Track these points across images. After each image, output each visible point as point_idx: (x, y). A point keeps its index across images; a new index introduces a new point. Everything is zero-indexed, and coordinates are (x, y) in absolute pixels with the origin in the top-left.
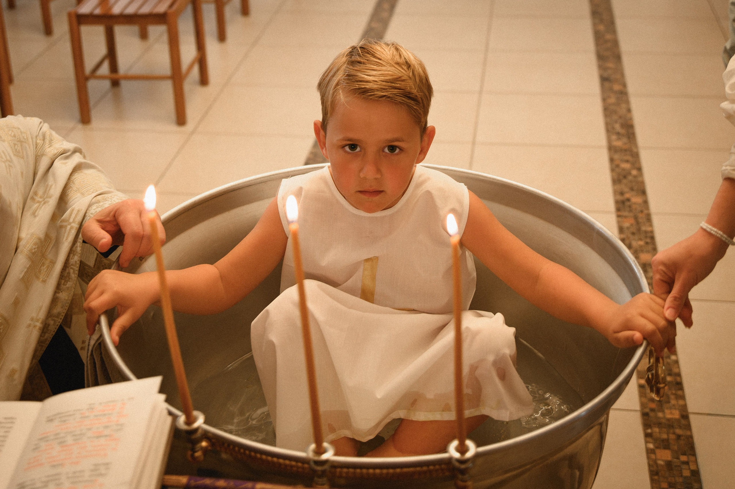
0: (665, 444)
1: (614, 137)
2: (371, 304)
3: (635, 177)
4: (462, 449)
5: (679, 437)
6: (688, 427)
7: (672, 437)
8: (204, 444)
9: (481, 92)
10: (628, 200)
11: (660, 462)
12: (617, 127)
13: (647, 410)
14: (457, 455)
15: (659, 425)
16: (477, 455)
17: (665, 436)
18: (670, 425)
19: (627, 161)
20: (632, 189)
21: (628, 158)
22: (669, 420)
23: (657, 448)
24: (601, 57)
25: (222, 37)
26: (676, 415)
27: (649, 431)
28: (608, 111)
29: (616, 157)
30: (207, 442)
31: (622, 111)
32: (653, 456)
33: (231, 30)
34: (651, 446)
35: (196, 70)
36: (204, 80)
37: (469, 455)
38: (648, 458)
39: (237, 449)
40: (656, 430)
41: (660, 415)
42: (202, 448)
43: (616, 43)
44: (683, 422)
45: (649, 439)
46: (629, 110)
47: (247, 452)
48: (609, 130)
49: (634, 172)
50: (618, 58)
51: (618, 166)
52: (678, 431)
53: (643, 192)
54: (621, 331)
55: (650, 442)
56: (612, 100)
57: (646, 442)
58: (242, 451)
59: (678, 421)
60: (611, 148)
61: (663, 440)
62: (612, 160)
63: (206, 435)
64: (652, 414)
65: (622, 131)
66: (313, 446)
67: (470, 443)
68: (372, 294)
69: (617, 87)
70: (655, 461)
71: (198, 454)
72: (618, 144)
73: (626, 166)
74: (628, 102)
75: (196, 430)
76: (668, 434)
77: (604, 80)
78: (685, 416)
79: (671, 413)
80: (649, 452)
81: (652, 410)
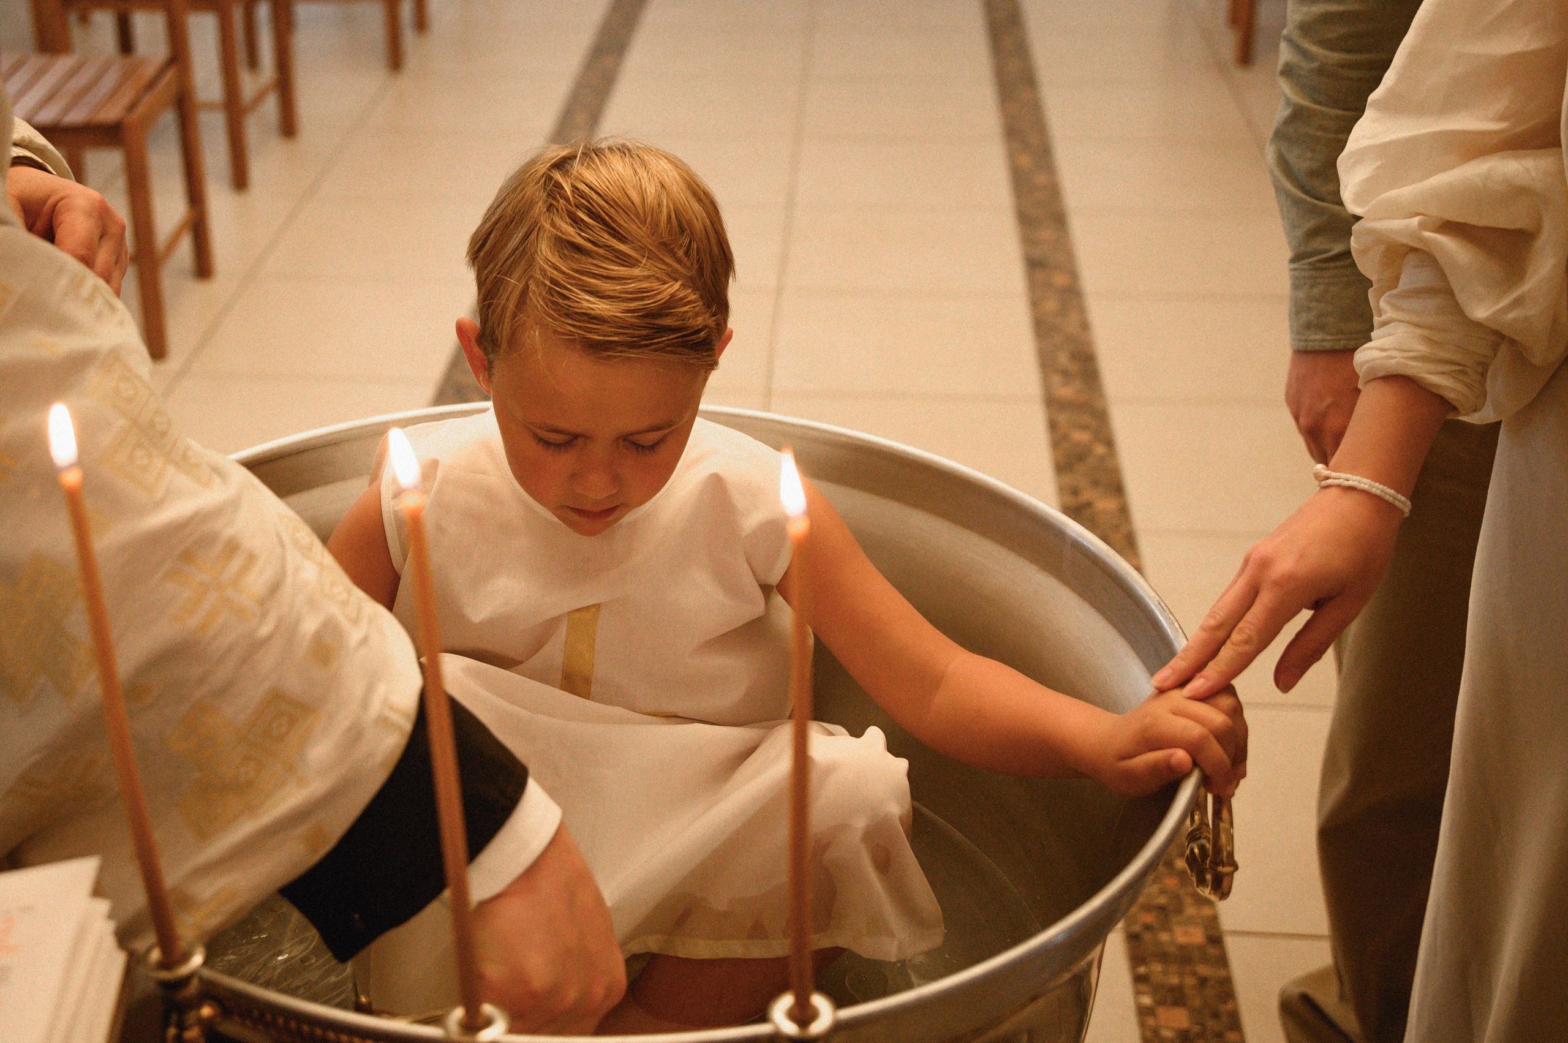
0: (1175, 997)
1: (1056, 379)
2: (587, 702)
3: (1102, 459)
4: (803, 1015)
5: (1203, 981)
6: (1222, 961)
7: (1190, 981)
8: (206, 1011)
9: (779, 291)
10: (1088, 505)
11: (1167, 1034)
12: (1063, 359)
13: (1137, 928)
14: (790, 1028)
15: (1163, 957)
16: (838, 1027)
17: (1174, 980)
18: (1184, 957)
19: (1084, 427)
20: (1095, 483)
21: (1086, 419)
22: (1182, 947)
23: (1160, 1002)
24: (1026, 220)
25: (240, 180)
26: (1196, 936)
27: (1142, 970)
28: (1042, 327)
29: (1062, 418)
30: (211, 1005)
31: (1071, 325)
32: (1151, 1021)
33: (258, 169)
34: (1147, 1000)
35: (185, 248)
36: (203, 268)
37: (818, 1027)
38: (1142, 1025)
39: (281, 1021)
40: (1157, 967)
41: (1164, 937)
42: (201, 1021)
43: (1054, 192)
44: (1212, 951)
45: (1143, 987)
46: (1085, 326)
47: (306, 1028)
48: (1047, 364)
49: (1100, 450)
50: (1060, 219)
51: (1065, 437)
52: (1203, 970)
53: (1117, 489)
54: (1134, 756)
55: (1144, 993)
56: (1051, 305)
57: (1138, 993)
58: (293, 1025)
59: (1201, 948)
60: (1052, 402)
61: (1172, 989)
62: (1053, 426)
63: (210, 993)
64: (1147, 937)
65: (1073, 367)
66: (458, 1013)
67: (820, 1002)
68: (587, 681)
69: (1060, 280)
70: (1156, 1031)
71: (193, 1033)
72: (1066, 392)
73: (1081, 437)
74: (1082, 310)
75: (186, 980)
76: (1181, 974)
77: (1034, 265)
78: (1215, 939)
79: (1186, 933)
80: (1143, 1012)
81: (1148, 927)
